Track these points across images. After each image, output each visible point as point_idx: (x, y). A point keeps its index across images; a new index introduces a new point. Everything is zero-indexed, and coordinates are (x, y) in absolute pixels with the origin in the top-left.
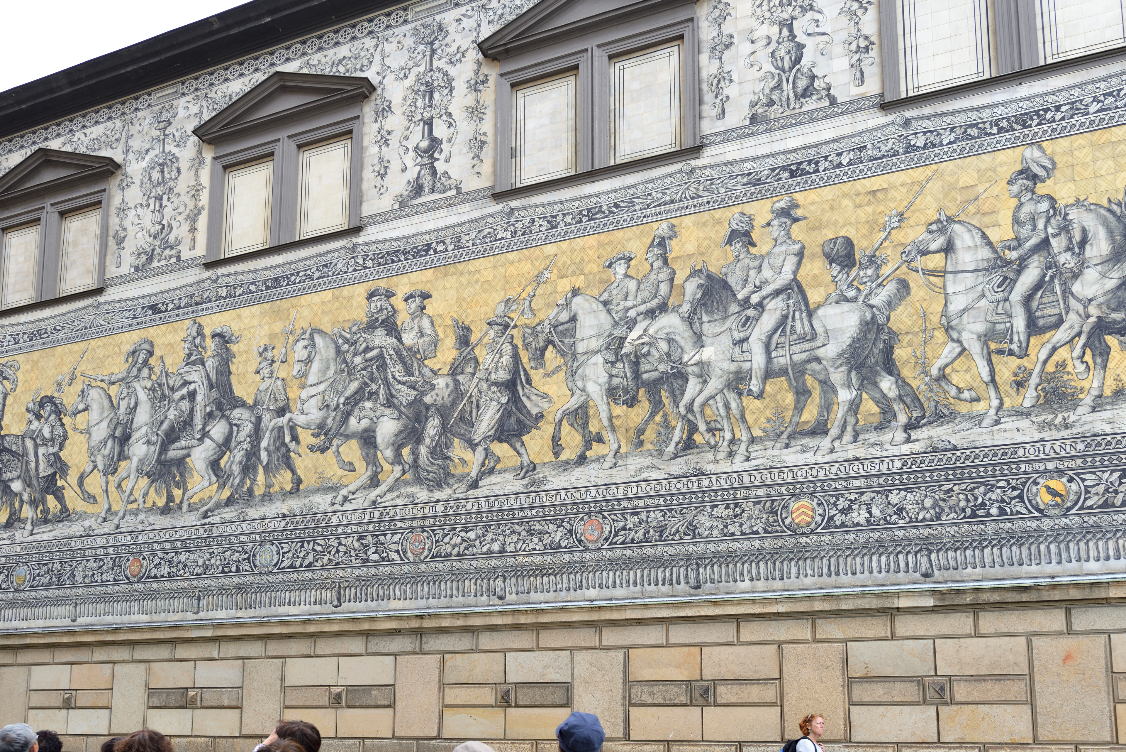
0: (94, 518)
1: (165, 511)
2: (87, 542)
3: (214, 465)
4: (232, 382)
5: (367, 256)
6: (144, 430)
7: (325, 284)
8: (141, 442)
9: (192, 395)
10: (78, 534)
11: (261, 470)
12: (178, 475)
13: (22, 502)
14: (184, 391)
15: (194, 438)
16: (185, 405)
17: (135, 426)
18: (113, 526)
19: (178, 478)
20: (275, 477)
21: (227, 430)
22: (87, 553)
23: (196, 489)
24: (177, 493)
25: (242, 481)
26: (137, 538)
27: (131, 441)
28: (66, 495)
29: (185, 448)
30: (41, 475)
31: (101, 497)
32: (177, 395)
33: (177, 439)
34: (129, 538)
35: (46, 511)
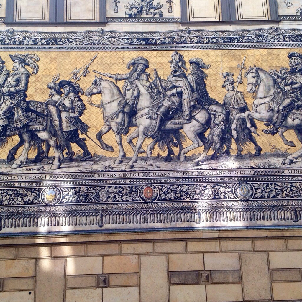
0: (113, 161)
1: (168, 159)
2: (107, 175)
3: (201, 135)
4: (207, 90)
5: (286, 36)
6: (146, 110)
7: (261, 46)
8: (145, 117)
9: (180, 94)
10: (99, 169)
11: (233, 141)
12: (175, 139)
13: (49, 146)
14: (174, 91)
15: (184, 119)
16: (175, 99)
17: (139, 107)
18: (128, 167)
19: (175, 141)
20: (243, 146)
21: (207, 117)
22: (108, 182)
23: (188, 149)
24: (176, 150)
25: (221, 147)
26: (148, 175)
27: (137, 116)
28: (87, 144)
29: (178, 124)
30: (65, 130)
31: (117, 148)
32: (169, 93)
33: (172, 118)
34: (142, 175)
35: (71, 153)
